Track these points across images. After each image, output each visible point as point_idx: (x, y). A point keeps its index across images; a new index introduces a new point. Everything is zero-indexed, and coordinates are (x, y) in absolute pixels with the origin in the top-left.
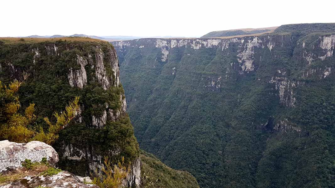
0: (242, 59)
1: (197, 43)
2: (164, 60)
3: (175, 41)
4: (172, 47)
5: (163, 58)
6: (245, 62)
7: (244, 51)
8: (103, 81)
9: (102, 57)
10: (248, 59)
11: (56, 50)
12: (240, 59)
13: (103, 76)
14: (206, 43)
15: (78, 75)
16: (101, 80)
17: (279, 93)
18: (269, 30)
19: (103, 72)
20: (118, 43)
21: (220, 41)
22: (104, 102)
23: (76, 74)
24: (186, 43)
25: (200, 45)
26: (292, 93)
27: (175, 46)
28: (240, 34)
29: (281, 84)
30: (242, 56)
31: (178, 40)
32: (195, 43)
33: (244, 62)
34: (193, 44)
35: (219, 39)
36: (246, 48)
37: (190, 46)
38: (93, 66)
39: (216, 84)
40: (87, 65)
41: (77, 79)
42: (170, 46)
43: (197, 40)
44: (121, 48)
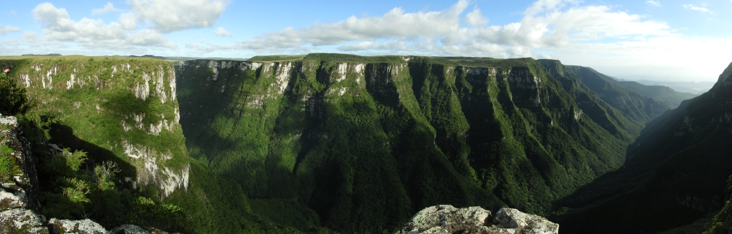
0: (280, 81)
1: (244, 65)
2: (215, 79)
3: (225, 63)
4: (222, 67)
5: (214, 77)
6: (283, 83)
7: (282, 74)
8: (161, 94)
9: (162, 75)
10: (284, 80)
11: (128, 68)
12: (279, 81)
13: (162, 91)
14: (251, 66)
15: (143, 88)
16: (160, 94)
17: (310, 109)
18: (301, 57)
19: (162, 87)
20: (179, 63)
21: (261, 64)
22: (161, 113)
23: (141, 88)
24: (234, 65)
25: (246, 67)
26: (319, 108)
27: (224, 67)
28: (278, 60)
29: (311, 102)
30: (280, 78)
31: (227, 61)
32: (242, 65)
33: (281, 82)
34: (240, 66)
35: (261, 63)
36: (283, 71)
37: (238, 67)
38: (155, 82)
39: (259, 102)
40: (150, 81)
41: (142, 92)
42: (221, 66)
43: (244, 63)
44: (181, 67)
